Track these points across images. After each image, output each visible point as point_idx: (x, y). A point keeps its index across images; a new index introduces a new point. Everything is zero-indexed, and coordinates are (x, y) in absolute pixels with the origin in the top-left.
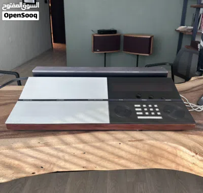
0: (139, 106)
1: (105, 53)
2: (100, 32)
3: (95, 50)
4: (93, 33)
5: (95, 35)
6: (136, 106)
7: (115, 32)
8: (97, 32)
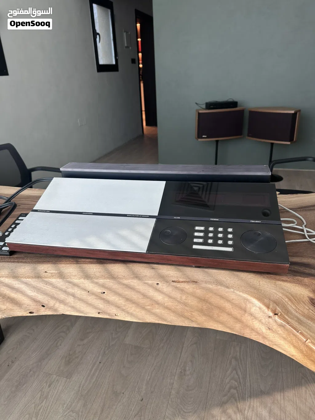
0: (202, 228)
1: (217, 141)
2: (210, 105)
3: (199, 136)
4: (197, 107)
5: (200, 112)
6: (197, 228)
7: (234, 104)
8: (204, 106)
